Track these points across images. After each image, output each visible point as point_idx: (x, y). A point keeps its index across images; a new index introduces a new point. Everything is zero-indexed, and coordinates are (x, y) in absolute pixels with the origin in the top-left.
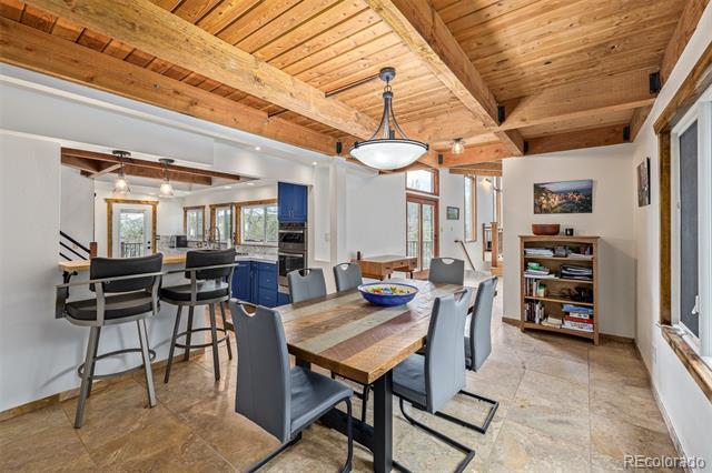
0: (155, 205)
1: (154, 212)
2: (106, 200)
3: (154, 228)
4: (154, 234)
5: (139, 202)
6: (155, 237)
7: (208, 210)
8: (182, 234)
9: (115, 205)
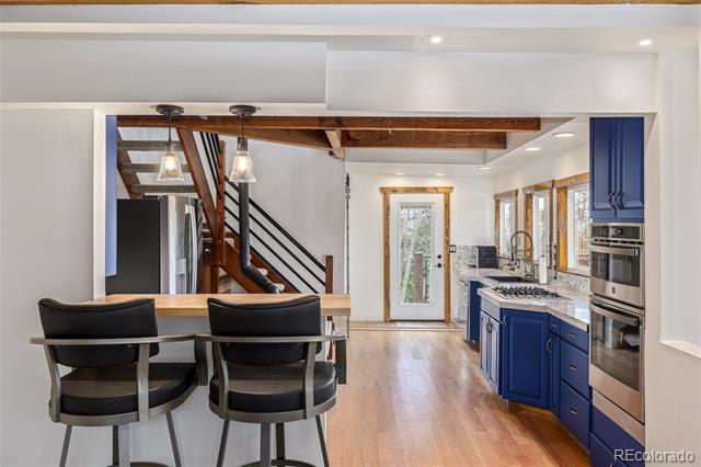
0: (447, 193)
1: (447, 206)
2: (383, 190)
3: (447, 232)
4: (447, 242)
5: (423, 190)
6: (449, 248)
7: (521, 197)
8: (490, 243)
9: (393, 198)
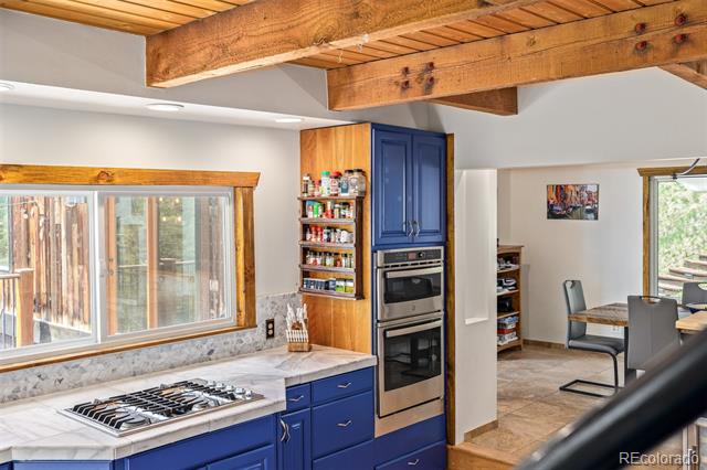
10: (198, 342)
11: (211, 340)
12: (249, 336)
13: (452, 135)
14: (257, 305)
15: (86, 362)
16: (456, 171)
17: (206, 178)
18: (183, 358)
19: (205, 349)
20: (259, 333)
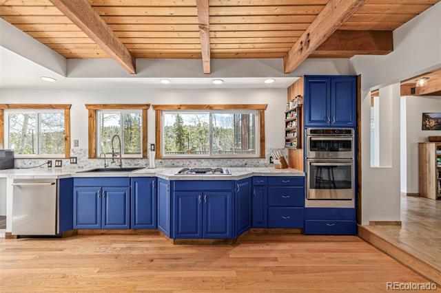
10: (241, 160)
11: (246, 160)
12: (262, 161)
13: (360, 75)
14: (266, 151)
15: (203, 160)
16: (362, 92)
17: (245, 107)
18: (235, 164)
19: (244, 162)
20: (267, 161)
